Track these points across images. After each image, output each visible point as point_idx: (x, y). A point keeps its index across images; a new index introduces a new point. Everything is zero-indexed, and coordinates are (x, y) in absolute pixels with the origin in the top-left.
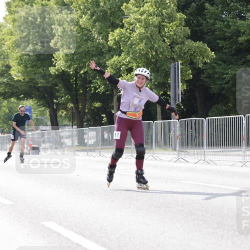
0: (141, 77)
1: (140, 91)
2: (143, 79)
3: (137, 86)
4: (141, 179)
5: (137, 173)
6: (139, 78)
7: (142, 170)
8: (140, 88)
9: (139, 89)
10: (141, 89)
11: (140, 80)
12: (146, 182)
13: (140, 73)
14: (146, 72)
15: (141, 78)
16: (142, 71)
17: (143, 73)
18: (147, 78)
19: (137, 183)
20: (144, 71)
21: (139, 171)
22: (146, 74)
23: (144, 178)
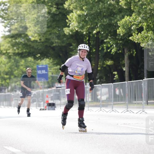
4: (81, 124)
5: (79, 120)
7: (83, 118)
8: (83, 59)
11: (83, 53)
12: (85, 127)
16: (84, 47)
19: (79, 128)
21: (81, 119)
22: (87, 49)
23: (84, 124)
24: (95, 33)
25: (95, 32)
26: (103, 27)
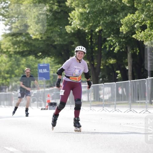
4: (77, 123)
5: (75, 120)
6: (79, 53)
7: (78, 117)
9: (79, 61)
12: (80, 127)
13: (80, 49)
15: (81, 53)
21: (76, 118)
23: (79, 124)
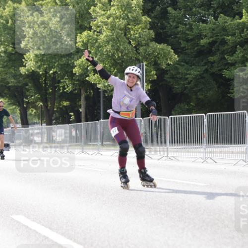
0: (132, 76)
1: (131, 90)
2: (134, 78)
3: (128, 86)
6: (130, 77)
8: (131, 87)
10: (132, 89)
11: (131, 79)
12: (152, 180)
13: (131, 71)
14: (136, 70)
16: (133, 70)
17: (134, 72)
18: (138, 77)
20: (135, 69)
22: (137, 73)
23: (148, 177)
24: (52, 74)
25: (51, 72)
26: (60, 67)
